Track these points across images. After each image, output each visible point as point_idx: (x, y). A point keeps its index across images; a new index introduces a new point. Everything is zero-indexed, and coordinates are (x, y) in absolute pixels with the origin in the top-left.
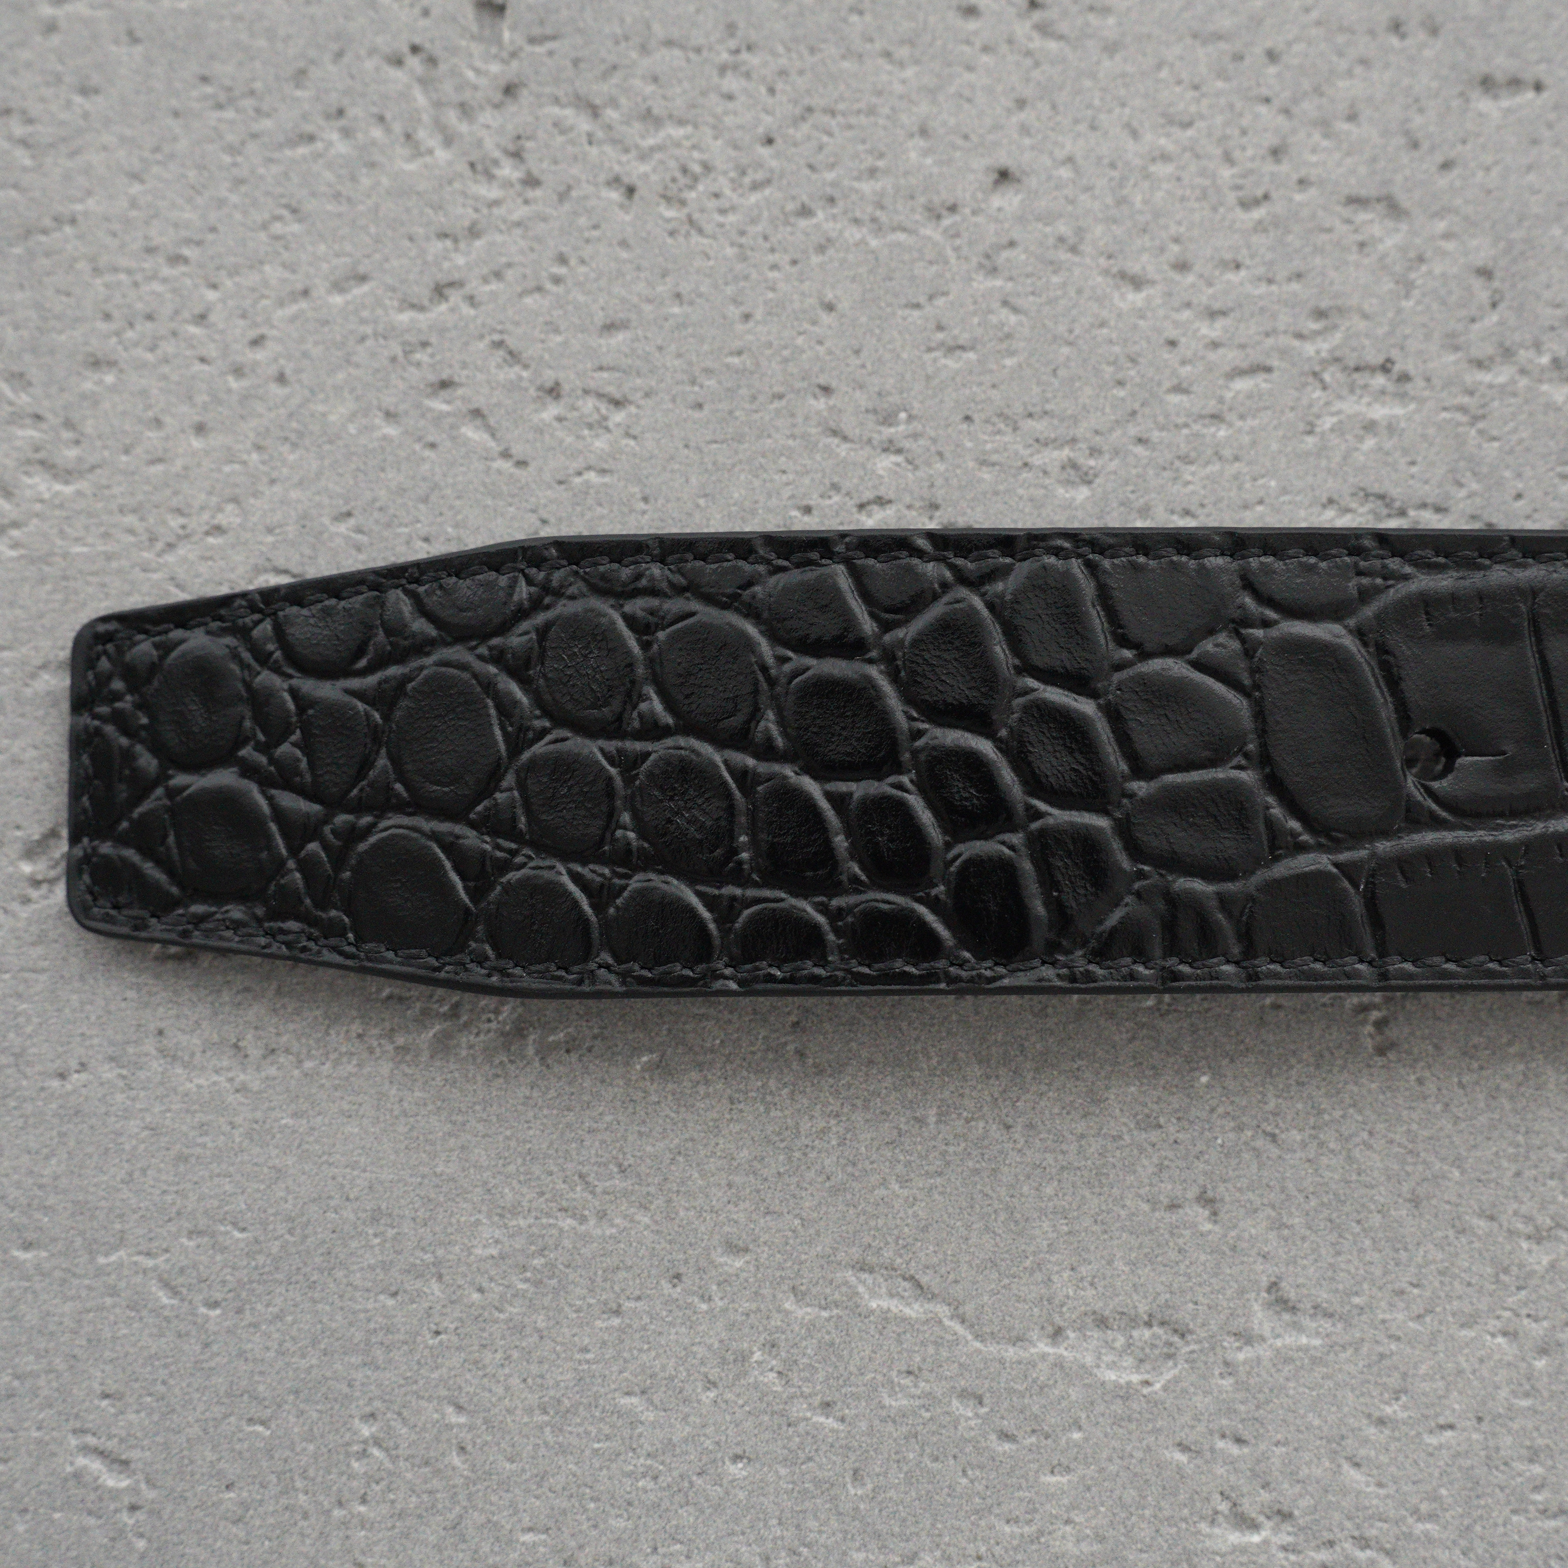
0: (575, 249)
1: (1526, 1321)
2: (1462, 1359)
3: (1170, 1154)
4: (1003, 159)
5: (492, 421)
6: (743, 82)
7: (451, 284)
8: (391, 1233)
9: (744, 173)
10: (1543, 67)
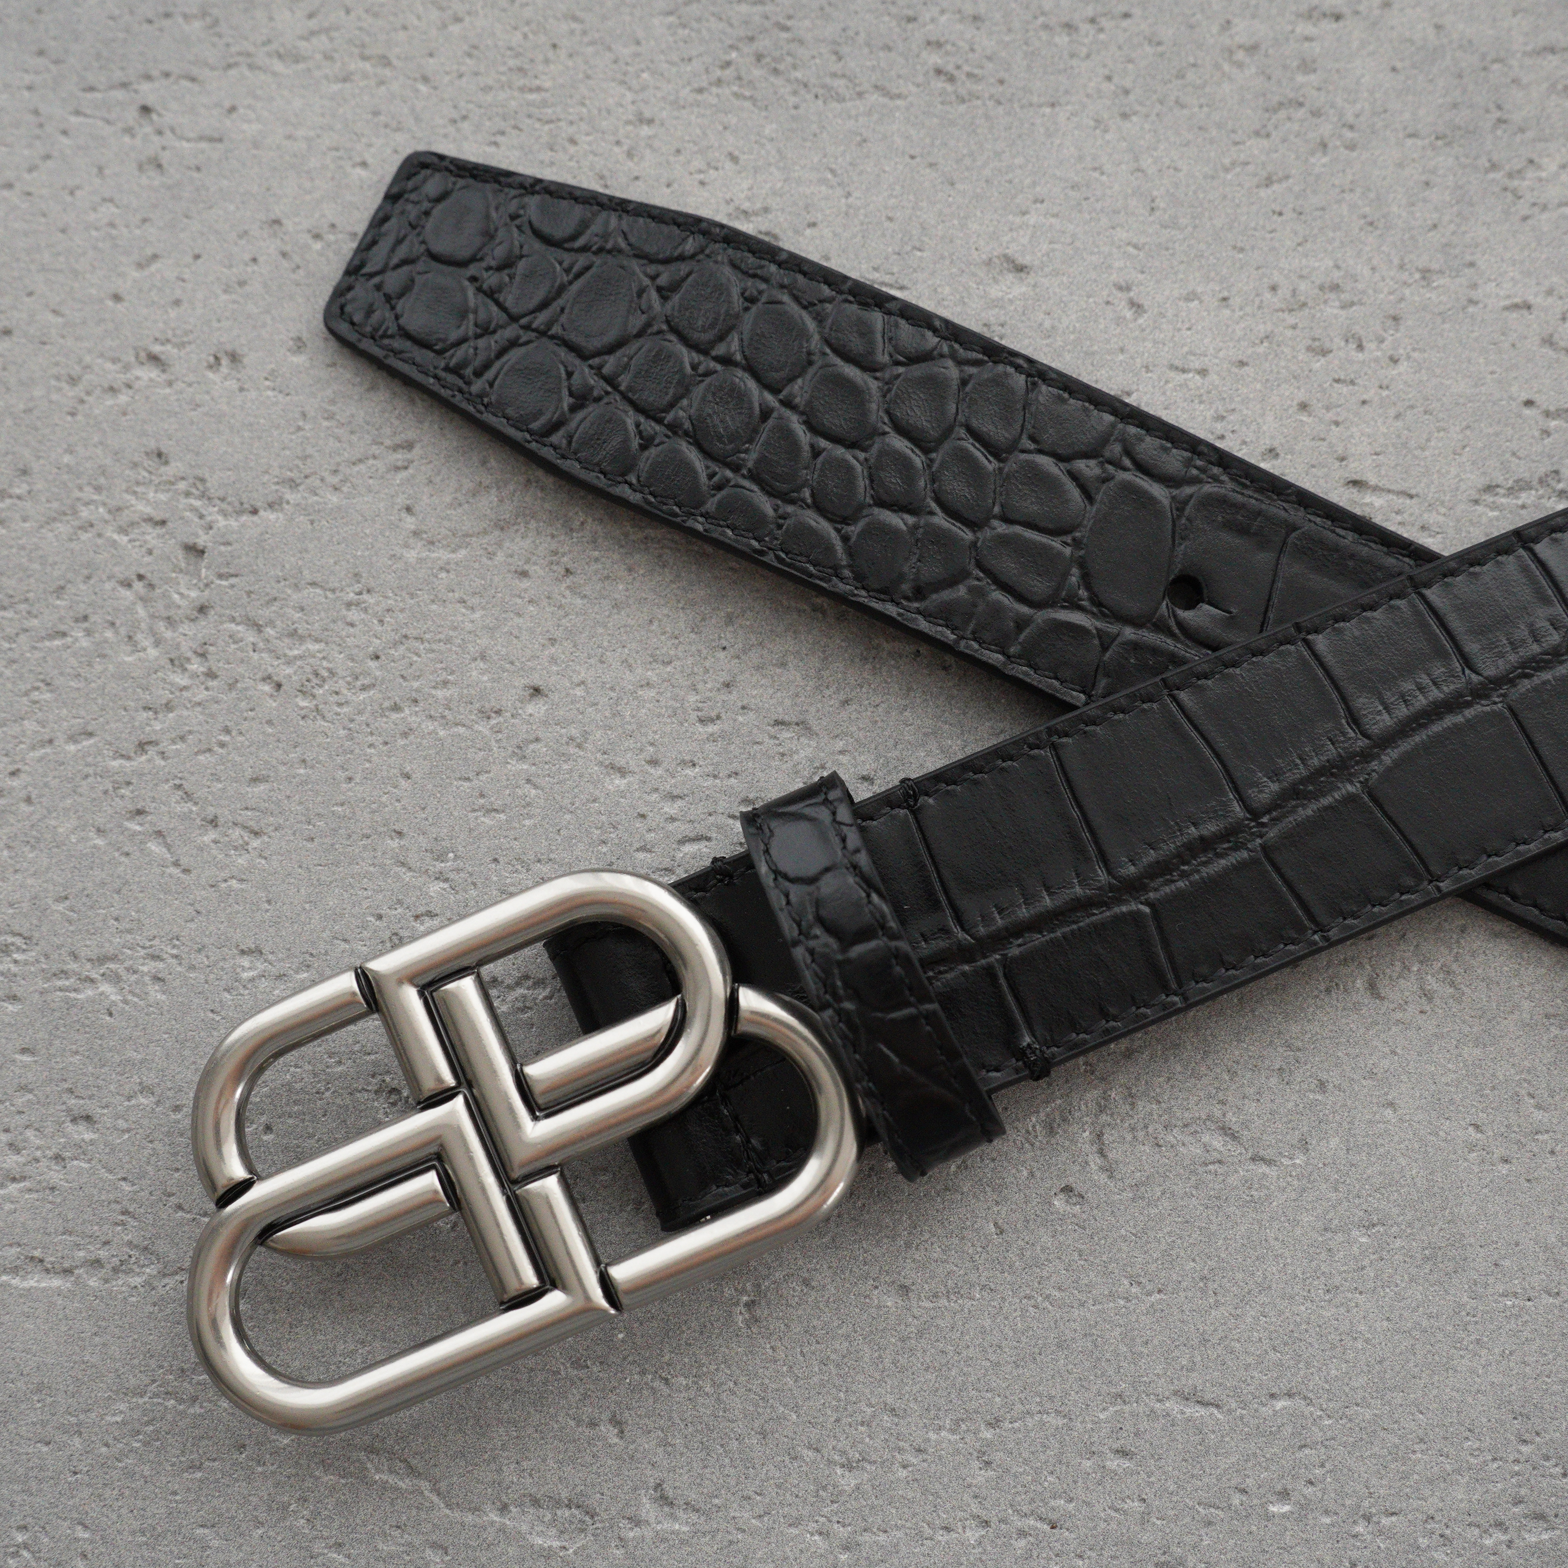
0: (237, 724)
1: (836, 1526)
2: (788, 1550)
3: (592, 1387)
4: (536, 680)
5: (169, 840)
6: (363, 616)
7: (150, 743)
8: (49, 1400)
9: (357, 678)
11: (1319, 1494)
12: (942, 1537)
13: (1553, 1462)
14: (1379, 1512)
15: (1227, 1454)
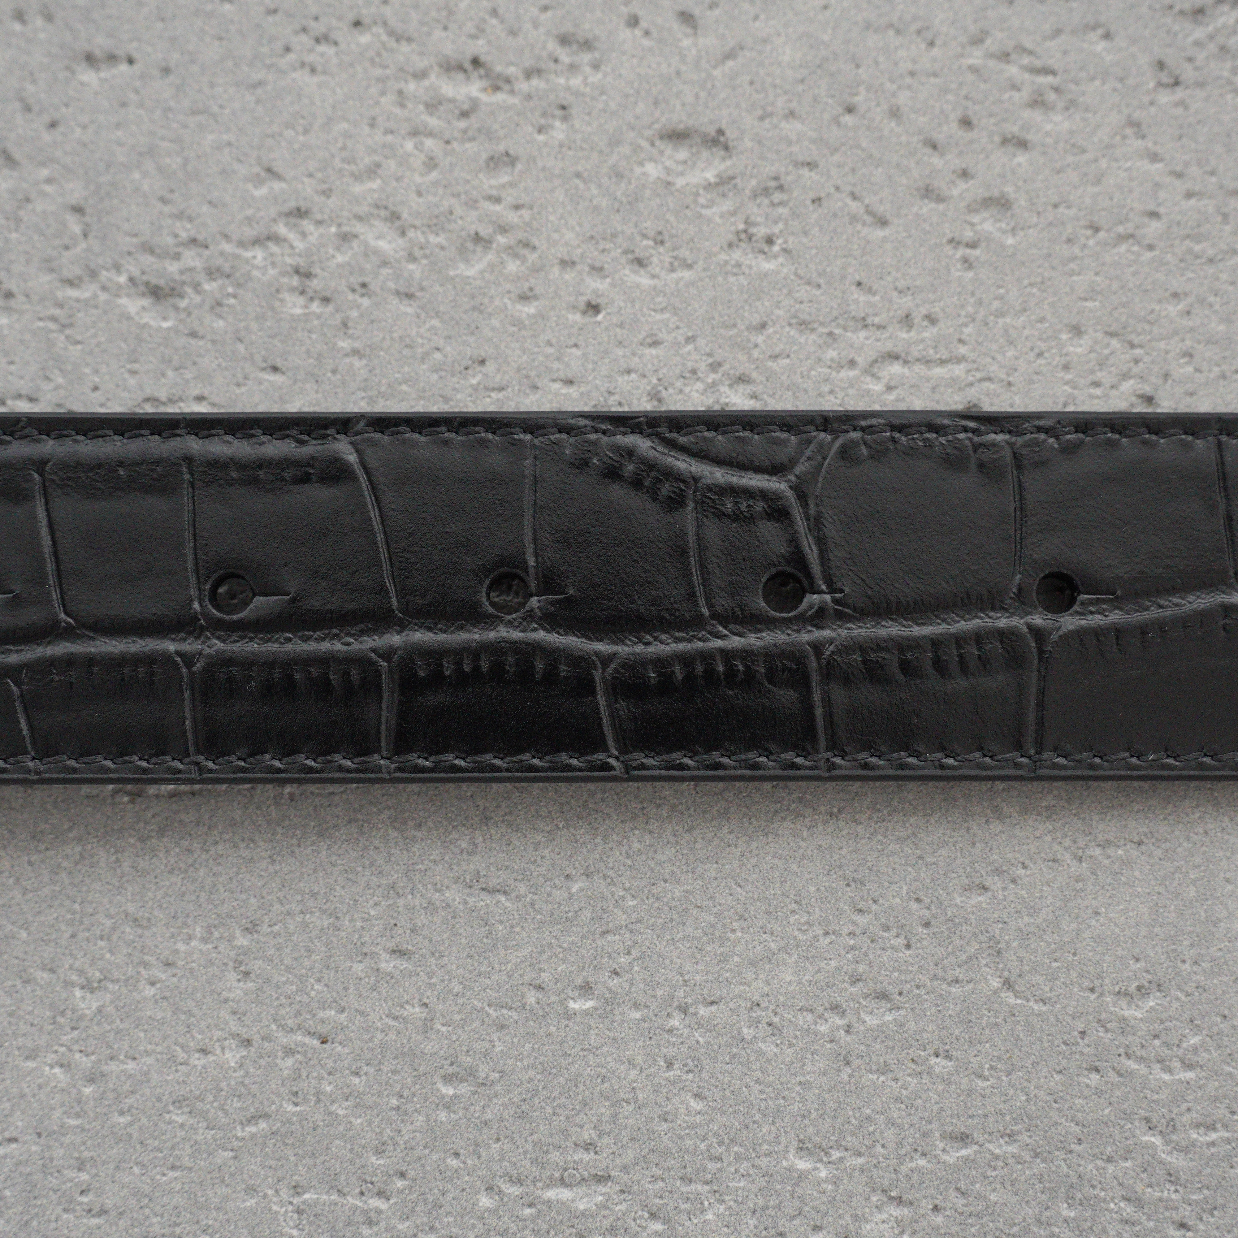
1: (77, 1056)
2: (25, 1086)
10: (135, 44)
11: (626, 986)
12: (198, 1061)
13: (894, 932)
14: (695, 1003)
15: (518, 947)
